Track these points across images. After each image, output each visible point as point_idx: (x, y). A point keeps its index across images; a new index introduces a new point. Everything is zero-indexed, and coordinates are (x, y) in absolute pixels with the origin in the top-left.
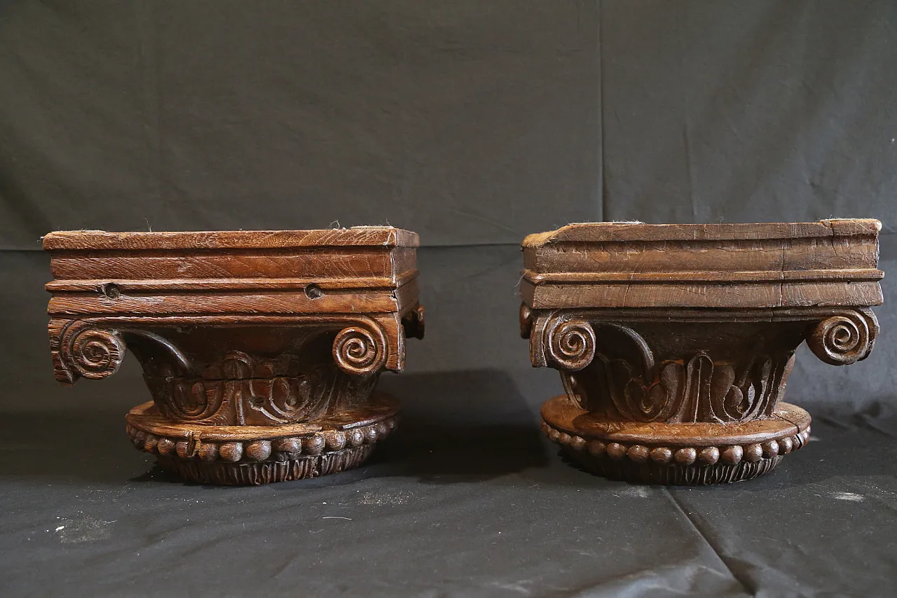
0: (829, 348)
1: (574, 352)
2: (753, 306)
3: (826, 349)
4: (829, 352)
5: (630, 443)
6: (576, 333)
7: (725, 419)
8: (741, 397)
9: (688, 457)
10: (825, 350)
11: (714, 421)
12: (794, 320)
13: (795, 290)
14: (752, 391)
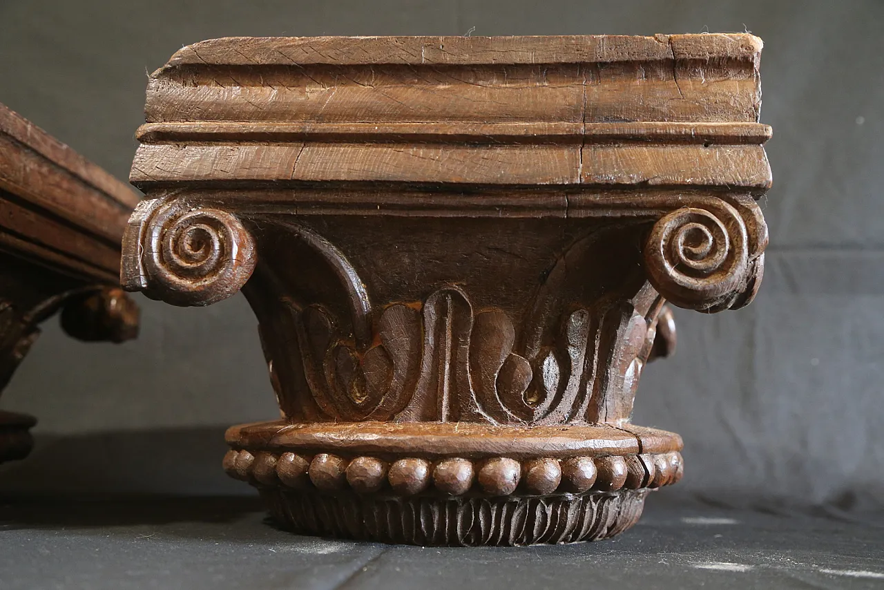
0: (672, 264)
1: (197, 261)
2: (528, 181)
3: (667, 265)
4: (672, 272)
5: (311, 451)
6: (203, 227)
7: (502, 418)
8: (528, 374)
9: (410, 475)
10: (664, 266)
11: (477, 418)
12: (609, 214)
13: (607, 155)
14: (551, 368)
